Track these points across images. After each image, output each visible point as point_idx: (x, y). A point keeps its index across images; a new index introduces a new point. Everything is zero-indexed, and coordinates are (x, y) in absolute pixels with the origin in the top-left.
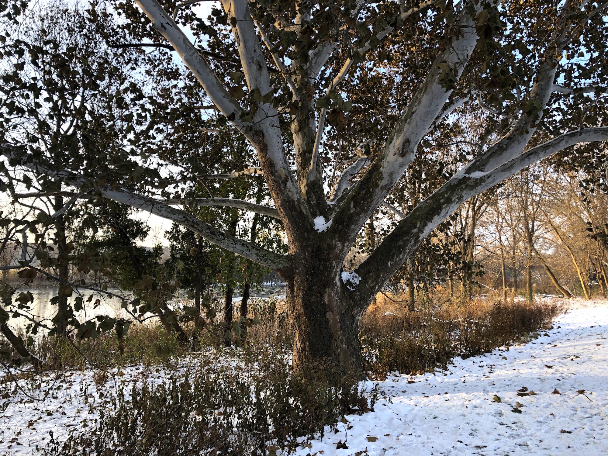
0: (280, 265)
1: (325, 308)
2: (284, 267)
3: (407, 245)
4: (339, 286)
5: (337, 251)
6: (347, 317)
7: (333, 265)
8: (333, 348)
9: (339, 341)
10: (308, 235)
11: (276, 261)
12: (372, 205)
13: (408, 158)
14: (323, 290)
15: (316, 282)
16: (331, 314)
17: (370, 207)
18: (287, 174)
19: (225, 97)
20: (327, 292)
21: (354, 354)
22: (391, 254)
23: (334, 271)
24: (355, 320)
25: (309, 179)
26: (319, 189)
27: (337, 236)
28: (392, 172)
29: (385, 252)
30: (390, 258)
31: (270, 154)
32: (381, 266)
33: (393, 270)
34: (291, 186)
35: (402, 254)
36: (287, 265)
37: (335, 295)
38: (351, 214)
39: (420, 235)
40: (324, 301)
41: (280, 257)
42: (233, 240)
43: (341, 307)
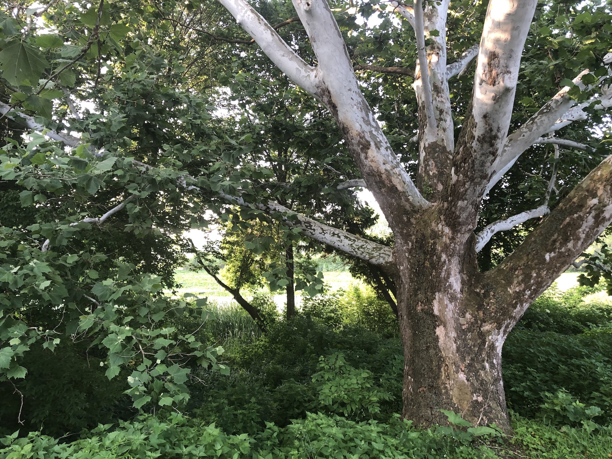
0: (381, 259)
1: (435, 321)
2: (387, 263)
4: (459, 290)
5: (445, 239)
6: (469, 335)
7: (442, 260)
8: (443, 377)
9: (453, 368)
10: (409, 219)
11: (375, 254)
12: (475, 168)
13: (501, 83)
14: (430, 294)
15: (422, 283)
16: (443, 329)
17: (474, 171)
18: (369, 139)
19: (283, 56)
20: (437, 297)
21: (480, 389)
22: (550, 242)
23: (445, 268)
24: (487, 339)
25: (426, 140)
26: (442, 153)
27: (442, 217)
28: (485, 112)
29: (541, 238)
30: (549, 247)
31: (341, 117)
32: (533, 261)
33: (556, 267)
34: (375, 154)
35: (572, 241)
36: (390, 259)
37: (451, 302)
38: (454, 185)
39: (604, 209)
40: (433, 310)
41: (381, 249)
42: (322, 229)
43: (462, 321)
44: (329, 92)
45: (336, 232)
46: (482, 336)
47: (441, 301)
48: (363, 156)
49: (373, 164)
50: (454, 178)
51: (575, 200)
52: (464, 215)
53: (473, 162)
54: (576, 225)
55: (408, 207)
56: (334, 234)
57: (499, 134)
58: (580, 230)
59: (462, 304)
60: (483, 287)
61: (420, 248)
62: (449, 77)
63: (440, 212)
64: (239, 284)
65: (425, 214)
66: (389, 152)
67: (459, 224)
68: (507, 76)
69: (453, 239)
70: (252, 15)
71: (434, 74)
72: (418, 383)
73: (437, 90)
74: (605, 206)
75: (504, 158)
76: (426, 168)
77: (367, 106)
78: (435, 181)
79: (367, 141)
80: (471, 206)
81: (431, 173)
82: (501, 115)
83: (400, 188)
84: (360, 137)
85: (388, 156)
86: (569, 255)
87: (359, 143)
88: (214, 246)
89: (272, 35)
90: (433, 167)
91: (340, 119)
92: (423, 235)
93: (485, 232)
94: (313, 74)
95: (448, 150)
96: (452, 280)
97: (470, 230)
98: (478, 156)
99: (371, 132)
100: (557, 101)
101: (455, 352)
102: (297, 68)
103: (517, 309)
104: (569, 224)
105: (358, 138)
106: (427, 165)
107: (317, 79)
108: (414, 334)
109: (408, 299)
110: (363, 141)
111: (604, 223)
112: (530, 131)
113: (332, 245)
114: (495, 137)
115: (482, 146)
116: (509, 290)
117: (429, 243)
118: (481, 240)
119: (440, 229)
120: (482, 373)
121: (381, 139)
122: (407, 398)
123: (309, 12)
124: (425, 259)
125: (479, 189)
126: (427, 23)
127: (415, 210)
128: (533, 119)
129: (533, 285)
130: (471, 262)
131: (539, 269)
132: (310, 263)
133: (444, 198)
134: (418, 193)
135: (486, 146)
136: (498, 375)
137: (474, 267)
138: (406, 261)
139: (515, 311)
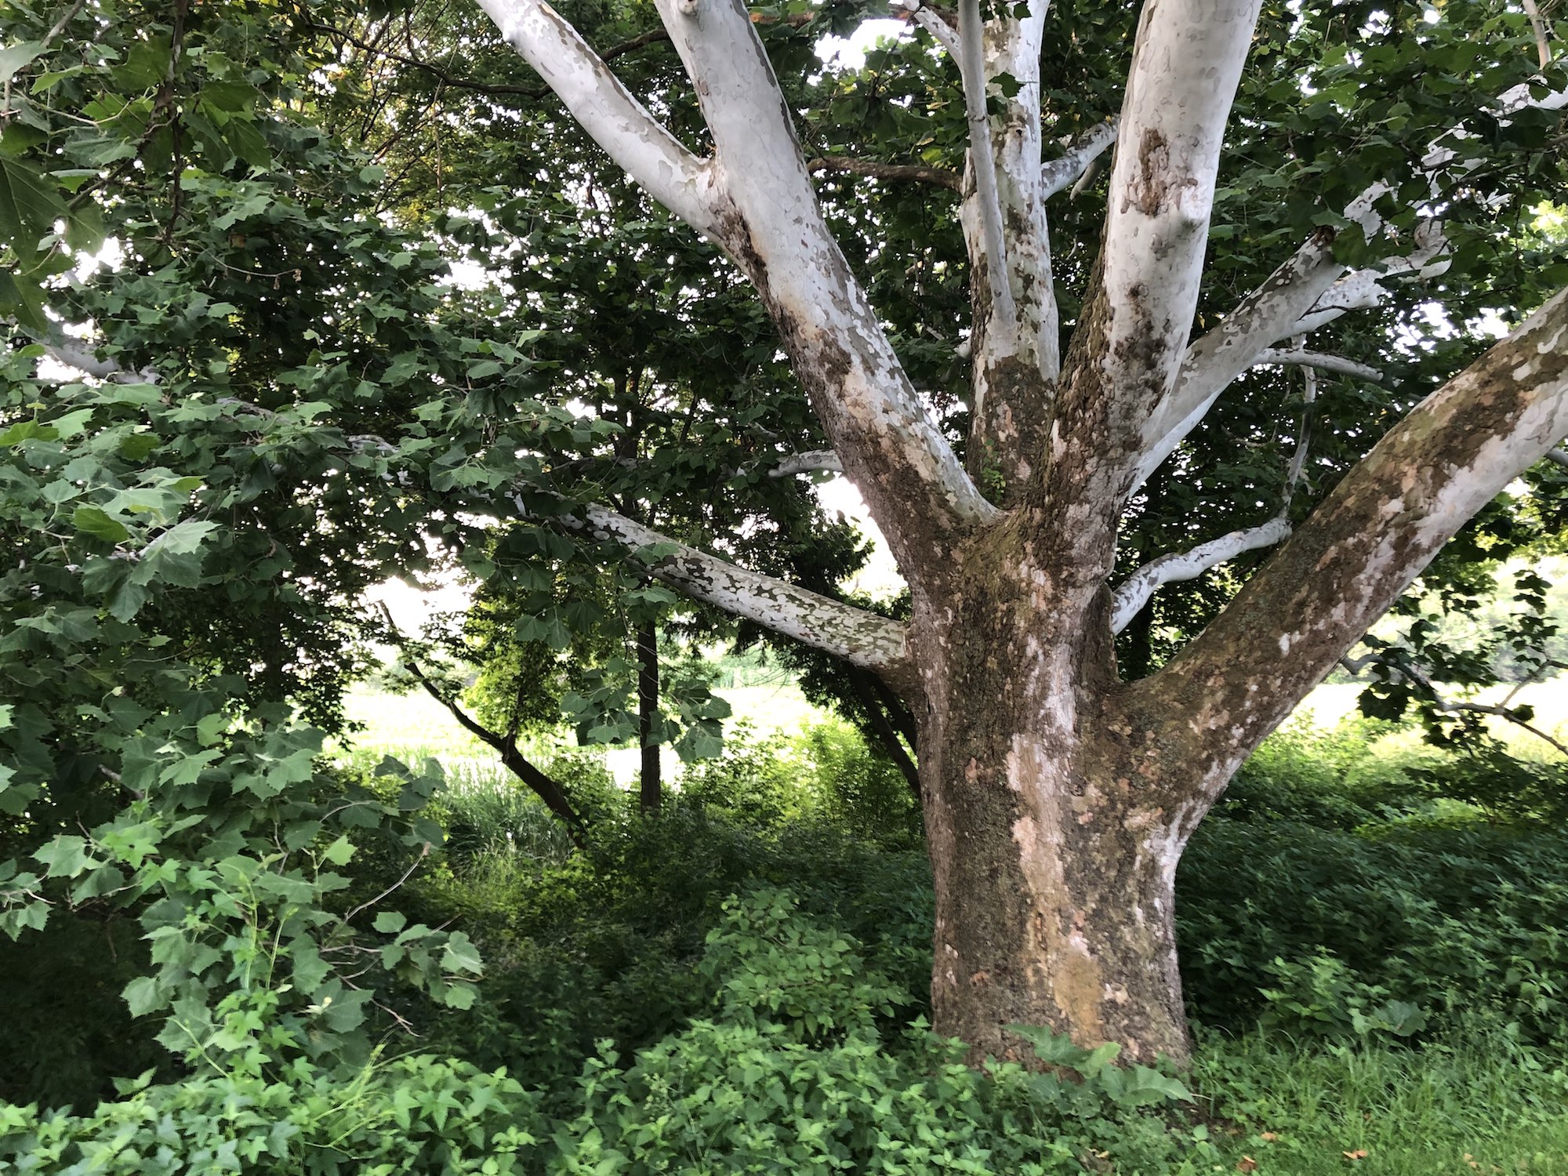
0: (879, 654)
1: (1011, 805)
2: (892, 661)
3: (1360, 570)
4: (1070, 728)
5: (1037, 602)
6: (1096, 840)
7: (1030, 652)
8: (1031, 946)
9: (1055, 922)
10: (947, 552)
11: (865, 640)
12: (1110, 422)
13: (1173, 210)
14: (1000, 738)
15: (980, 711)
16: (1031, 824)
17: (1108, 429)
18: (848, 348)
19: (627, 129)
20: (1016, 746)
21: (1121, 973)
22: (1290, 607)
23: (1036, 673)
24: (1139, 850)
25: (991, 352)
26: (1028, 385)
27: (1029, 546)
28: (1134, 282)
29: (1270, 596)
30: (1289, 620)
31: (777, 290)
32: (1251, 652)
33: (1304, 667)
34: (863, 385)
35: (1342, 605)
36: (901, 653)
37: (1050, 757)
38: (1058, 465)
39: (1418, 524)
40: (1006, 777)
41: (878, 626)
42: (730, 577)
43: (1077, 803)
44: (745, 226)
45: (766, 586)
46: (1128, 841)
47: (1026, 756)
48: (831, 391)
49: (858, 413)
50: (1059, 446)
51: (1350, 502)
52: (1082, 541)
53: (1105, 406)
54: (1350, 564)
55: (944, 521)
56: (760, 591)
57: (1168, 338)
58: (1362, 576)
59: (1076, 761)
60: (1130, 719)
61: (975, 625)
62: (1048, 193)
63: (1024, 534)
64: (515, 725)
65: (988, 538)
66: (898, 381)
67: (1070, 562)
68: (1187, 192)
69: (1054, 601)
70: (543, 21)
71: (1011, 186)
72: (969, 962)
73: (1017, 224)
74: (1419, 517)
75: (1180, 400)
76: (989, 424)
77: (842, 264)
78: (1012, 456)
79: (843, 353)
80: (1099, 518)
81: (1002, 436)
82: (1174, 289)
83: (924, 473)
84: (826, 344)
85: (896, 391)
86: (1335, 638)
87: (823, 358)
88: (450, 625)
89: (597, 73)
90: (1008, 421)
91: (773, 294)
92: (982, 591)
93: (1135, 584)
94: (703, 178)
95: (1045, 378)
96: (1053, 702)
97: (1097, 577)
98: (1118, 393)
99: (852, 330)
100: (1308, 259)
101: (1060, 881)
102: (662, 163)
103: (1211, 774)
104: (1336, 562)
105: (821, 346)
106: (992, 416)
107: (714, 194)
108: (961, 839)
109: (944, 752)
110: (833, 353)
111: (1416, 557)
112: (1245, 330)
113: (755, 616)
114: (1160, 345)
115: (1127, 368)
116: (1192, 725)
117: (996, 610)
118: (1123, 602)
119: (1024, 575)
120: (1126, 932)
121: (877, 346)
122: (942, 1000)
123: (693, 17)
124: (987, 652)
125: (1119, 475)
126: (993, 55)
127: (964, 528)
128: (1252, 303)
129: (1249, 713)
130: (1099, 658)
131: (1266, 674)
132: (699, 670)
133: (1035, 501)
134: (971, 487)
135: (1136, 366)
136: (1166, 937)
137: (1108, 671)
138: (940, 657)
139: (1206, 777)
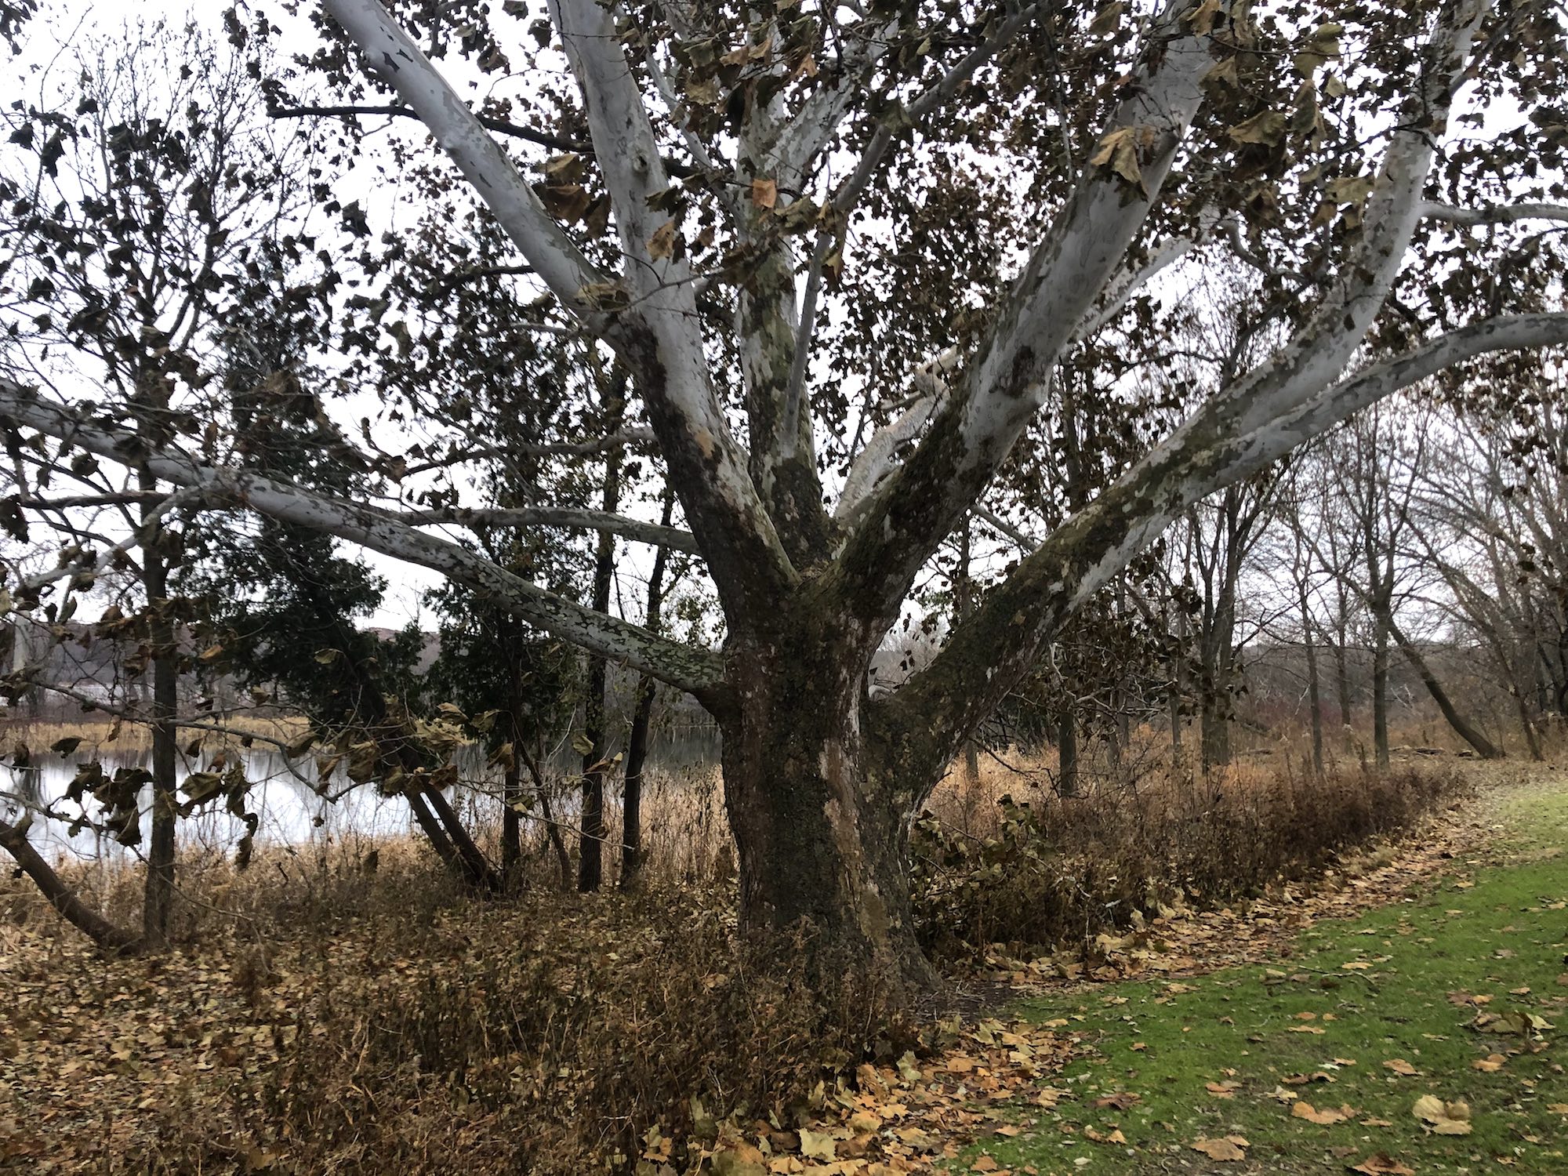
0: (705, 679)
1: (825, 789)
2: (714, 685)
3: (1036, 625)
6: (877, 814)
7: (842, 678)
8: (842, 892)
9: (858, 874)
10: (776, 601)
11: (694, 668)
13: (1030, 397)
14: (814, 742)
15: (797, 722)
16: (837, 804)
18: (719, 442)
19: (553, 244)
20: (826, 747)
21: (897, 907)
23: (844, 693)
24: (901, 820)
25: (779, 454)
26: (805, 481)
27: (849, 602)
28: (988, 435)
30: (992, 658)
31: (671, 393)
32: (969, 680)
33: (999, 690)
34: (729, 474)
35: (1023, 649)
36: (723, 679)
37: (848, 755)
39: (1069, 598)
40: (818, 771)
41: (703, 657)
44: (654, 341)
45: (612, 623)
46: (894, 812)
47: (832, 755)
48: (707, 475)
49: (725, 493)
53: (939, 511)
54: (1030, 622)
56: (606, 627)
58: (1036, 630)
59: (862, 757)
61: (796, 657)
67: (880, 614)
74: (1070, 594)
76: (775, 507)
78: (795, 532)
79: (716, 446)
81: (788, 517)
86: (1018, 671)
90: (792, 506)
91: (668, 395)
92: (803, 632)
96: (851, 714)
101: (858, 844)
103: (941, 765)
106: (778, 501)
108: (778, 819)
109: (764, 755)
113: (602, 649)
115: (962, 488)
116: (932, 731)
117: (816, 647)
119: (842, 622)
120: (896, 878)
124: (807, 677)
129: (966, 721)
134: (785, 555)
138: (760, 681)
139: (938, 767)
